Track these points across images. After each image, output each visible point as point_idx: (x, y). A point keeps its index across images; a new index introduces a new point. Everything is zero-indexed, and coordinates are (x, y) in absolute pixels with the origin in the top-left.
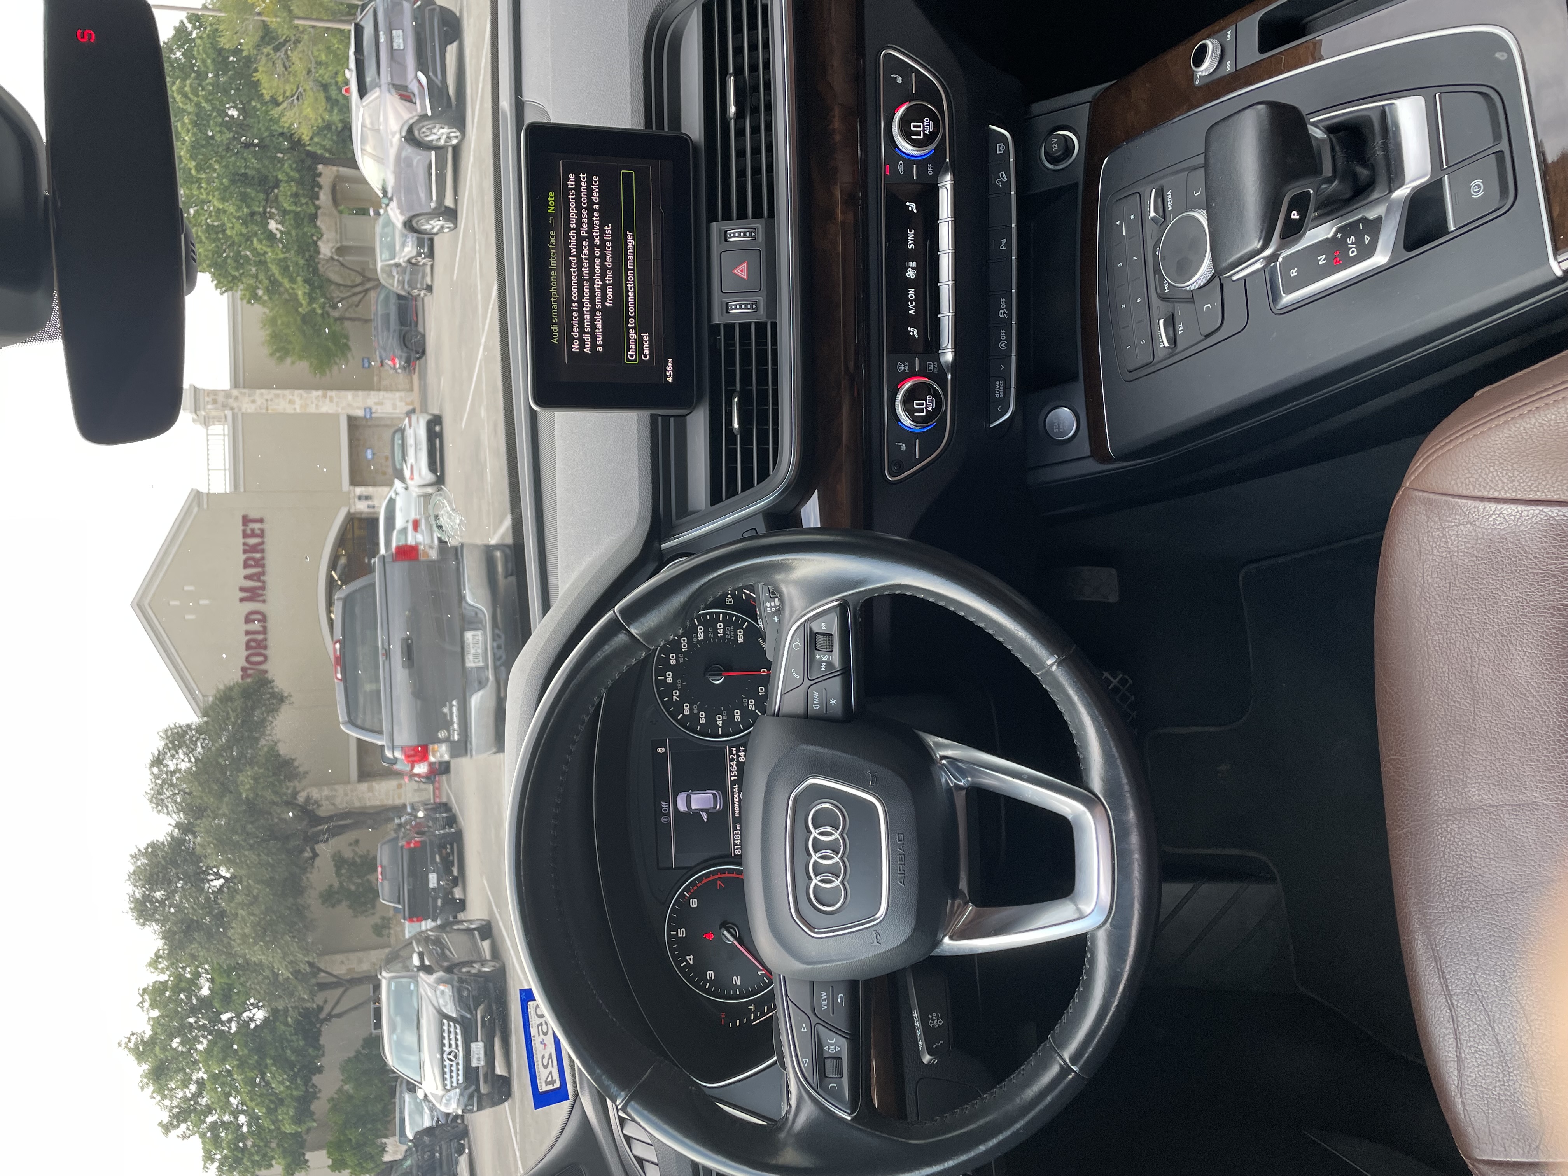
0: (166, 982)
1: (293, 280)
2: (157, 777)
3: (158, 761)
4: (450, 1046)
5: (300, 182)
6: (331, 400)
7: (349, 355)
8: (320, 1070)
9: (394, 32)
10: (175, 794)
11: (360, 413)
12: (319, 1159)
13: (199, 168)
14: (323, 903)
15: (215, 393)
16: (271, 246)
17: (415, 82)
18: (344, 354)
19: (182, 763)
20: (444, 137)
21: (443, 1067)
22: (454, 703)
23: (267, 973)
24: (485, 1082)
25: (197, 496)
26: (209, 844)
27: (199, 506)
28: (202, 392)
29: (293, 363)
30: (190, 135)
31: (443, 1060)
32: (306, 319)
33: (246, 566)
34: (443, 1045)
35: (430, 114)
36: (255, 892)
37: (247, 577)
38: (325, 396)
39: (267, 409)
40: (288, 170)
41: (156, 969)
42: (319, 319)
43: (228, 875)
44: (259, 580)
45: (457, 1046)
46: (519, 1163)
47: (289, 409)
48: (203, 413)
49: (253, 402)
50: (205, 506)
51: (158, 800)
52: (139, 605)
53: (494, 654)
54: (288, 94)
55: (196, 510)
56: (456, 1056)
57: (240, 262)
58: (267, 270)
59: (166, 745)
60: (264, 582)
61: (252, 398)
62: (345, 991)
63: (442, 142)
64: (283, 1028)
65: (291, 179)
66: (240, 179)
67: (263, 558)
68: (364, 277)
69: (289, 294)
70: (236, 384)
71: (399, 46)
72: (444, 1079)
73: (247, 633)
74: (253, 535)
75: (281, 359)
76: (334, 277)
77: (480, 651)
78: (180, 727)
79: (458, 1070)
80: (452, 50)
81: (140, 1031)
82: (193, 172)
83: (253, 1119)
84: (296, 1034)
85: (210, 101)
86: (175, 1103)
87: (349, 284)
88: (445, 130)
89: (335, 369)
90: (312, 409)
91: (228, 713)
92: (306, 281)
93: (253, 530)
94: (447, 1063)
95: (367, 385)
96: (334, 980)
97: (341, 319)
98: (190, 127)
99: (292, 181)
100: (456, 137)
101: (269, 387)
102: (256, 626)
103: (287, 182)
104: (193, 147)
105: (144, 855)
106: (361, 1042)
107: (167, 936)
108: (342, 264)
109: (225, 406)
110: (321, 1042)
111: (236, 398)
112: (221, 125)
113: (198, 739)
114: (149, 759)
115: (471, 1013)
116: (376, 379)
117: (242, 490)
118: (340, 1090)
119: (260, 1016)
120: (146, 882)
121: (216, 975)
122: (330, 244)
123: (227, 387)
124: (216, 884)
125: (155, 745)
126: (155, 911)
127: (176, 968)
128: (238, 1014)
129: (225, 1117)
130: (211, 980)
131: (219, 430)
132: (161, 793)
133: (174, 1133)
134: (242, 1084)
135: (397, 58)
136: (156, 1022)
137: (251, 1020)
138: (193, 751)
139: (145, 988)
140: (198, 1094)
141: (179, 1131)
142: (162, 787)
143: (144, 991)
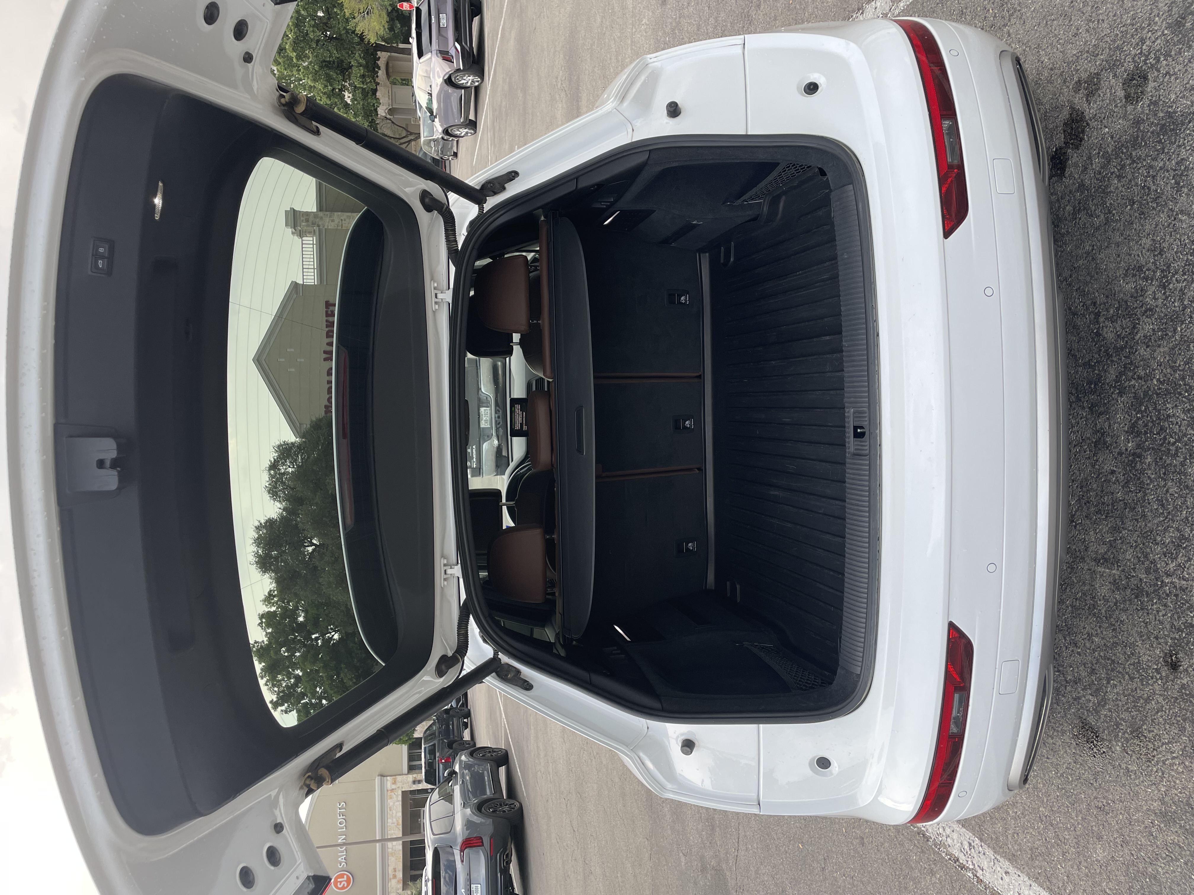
0: (275, 612)
2: (272, 477)
3: (274, 466)
5: (366, 67)
9: (441, 15)
10: (284, 489)
13: (299, 58)
15: (307, 214)
16: (347, 113)
17: (453, 48)
19: (288, 468)
20: (470, 82)
22: (474, 447)
23: (343, 608)
25: (295, 286)
26: (308, 522)
27: (297, 294)
28: (298, 213)
30: (292, 33)
33: (328, 336)
35: (462, 68)
37: (328, 344)
39: (342, 227)
40: (358, 58)
41: (270, 603)
43: (317, 544)
46: (503, 713)
48: (299, 228)
49: (333, 221)
50: (301, 294)
51: (273, 492)
52: (258, 360)
53: (496, 421)
54: (361, 11)
55: (295, 296)
59: (279, 455)
61: (332, 218)
63: (469, 84)
64: (352, 645)
66: (326, 65)
68: (407, 131)
70: (320, 207)
71: (444, 25)
73: (328, 382)
74: (332, 315)
76: (387, 132)
77: (488, 419)
78: (288, 444)
80: (476, 20)
81: (260, 641)
82: (295, 60)
85: (306, 9)
88: (471, 78)
91: (319, 437)
93: (332, 312)
98: (292, 28)
99: (361, 66)
100: (478, 81)
101: (343, 211)
103: (357, 67)
104: (294, 42)
105: (264, 527)
107: (279, 581)
108: (393, 122)
109: (313, 224)
111: (321, 218)
112: (314, 26)
113: (299, 453)
114: (267, 464)
117: (325, 283)
119: (336, 637)
120: (266, 545)
121: (309, 609)
122: (385, 107)
123: (315, 210)
124: (310, 549)
125: (271, 455)
126: (271, 564)
127: (284, 603)
128: (323, 635)
129: (313, 701)
130: (306, 611)
131: (310, 241)
132: (276, 488)
133: (280, 708)
134: (325, 679)
135: (443, 33)
136: (270, 636)
137: (331, 639)
138: (296, 461)
139: (263, 615)
140: (296, 685)
141: (283, 708)
142: (276, 483)
143: (262, 617)
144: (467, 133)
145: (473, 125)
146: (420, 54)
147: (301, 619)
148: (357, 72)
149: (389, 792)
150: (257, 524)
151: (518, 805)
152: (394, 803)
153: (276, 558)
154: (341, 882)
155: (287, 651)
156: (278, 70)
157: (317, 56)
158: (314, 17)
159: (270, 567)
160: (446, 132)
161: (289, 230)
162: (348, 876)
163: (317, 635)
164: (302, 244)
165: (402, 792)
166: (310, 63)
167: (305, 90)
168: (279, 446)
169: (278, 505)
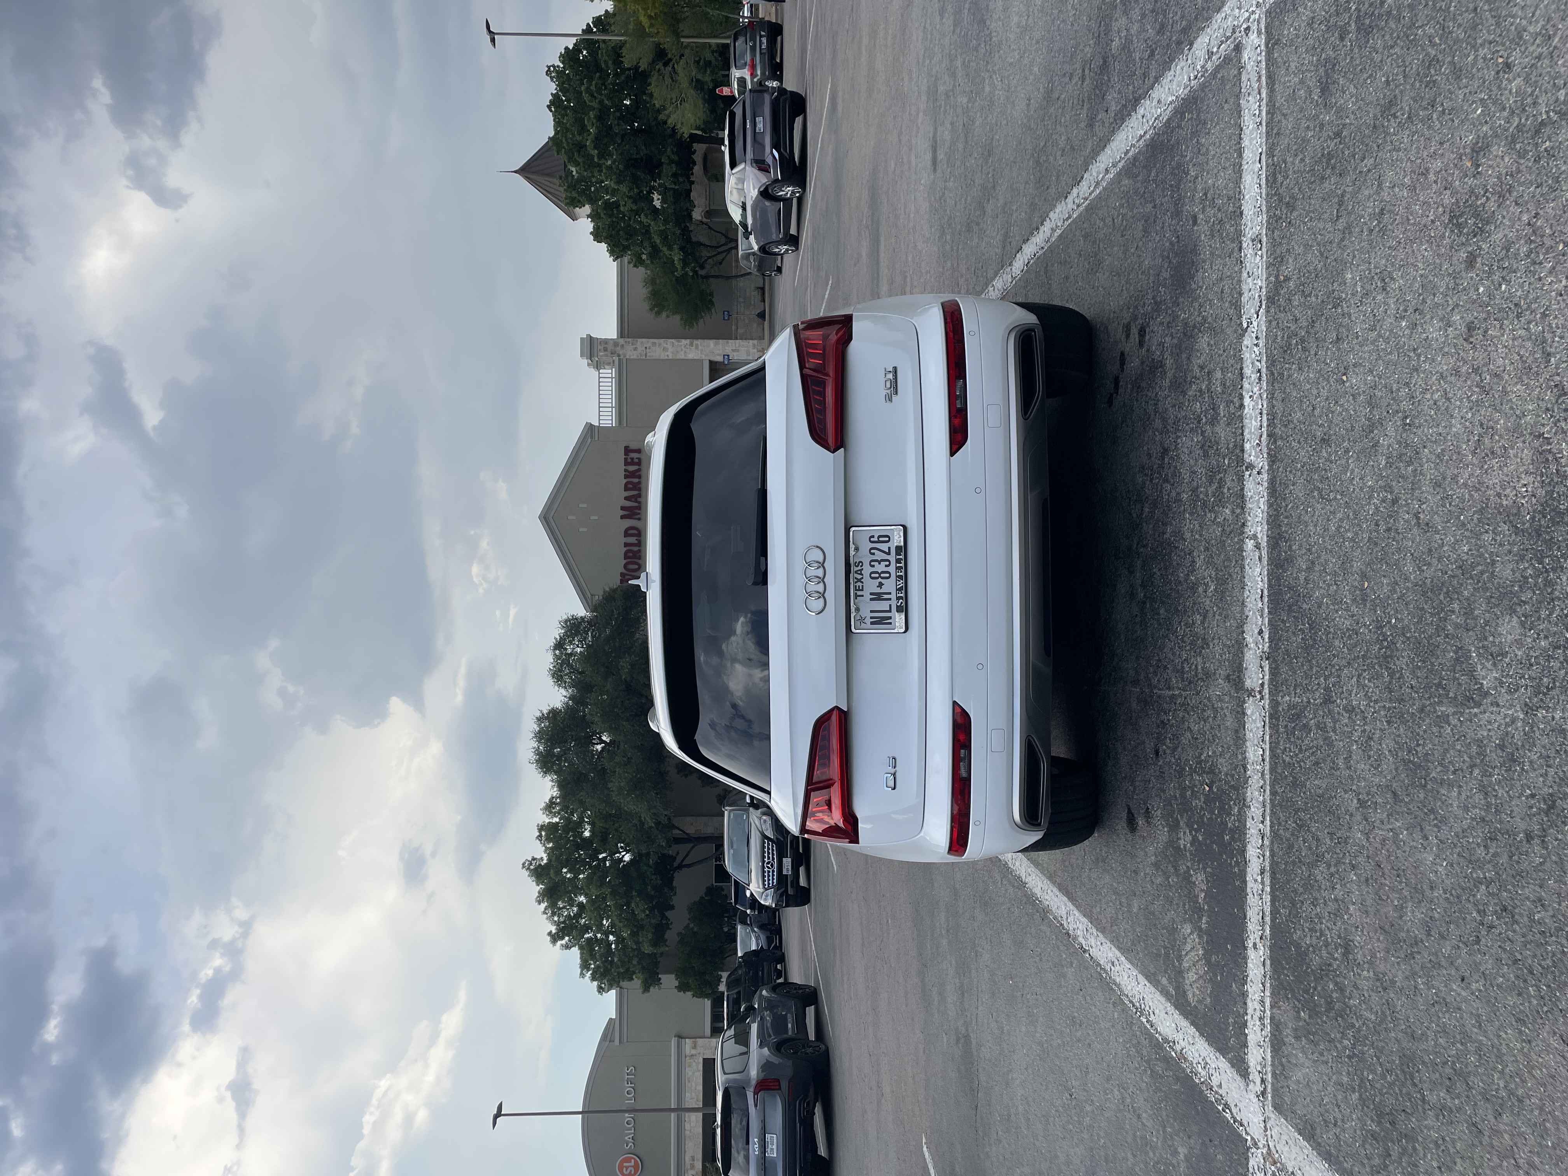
0: (557, 823)
1: (670, 248)
2: (557, 657)
3: (559, 645)
4: (769, 858)
5: (680, 163)
6: (697, 348)
7: (713, 311)
8: (672, 907)
9: (757, 119)
10: (571, 672)
11: (719, 359)
12: (669, 980)
13: (601, 156)
14: (678, 773)
15: (606, 341)
16: (654, 220)
17: (770, 157)
18: (709, 309)
19: (576, 648)
20: (790, 193)
21: (764, 872)
23: (635, 821)
24: (792, 887)
25: (590, 429)
26: (597, 714)
27: (592, 438)
28: (596, 341)
29: (668, 316)
31: (763, 867)
32: (681, 281)
33: (626, 489)
34: (764, 857)
35: (780, 179)
36: (629, 755)
37: (626, 498)
38: (692, 344)
39: (646, 356)
40: (670, 154)
41: (551, 812)
42: (690, 280)
43: (608, 740)
44: (636, 501)
45: (773, 859)
46: (813, 944)
47: (663, 356)
48: (596, 359)
49: (635, 349)
50: (596, 437)
51: (558, 676)
52: (545, 518)
54: (674, 101)
55: (589, 440)
56: (772, 865)
57: (630, 234)
58: (650, 239)
59: (566, 632)
60: (640, 503)
61: (635, 346)
62: (693, 847)
63: (789, 196)
64: (645, 868)
65: (672, 162)
66: (632, 163)
67: (639, 483)
68: (726, 237)
69: (667, 258)
70: (622, 333)
71: (760, 130)
72: (764, 881)
73: (626, 545)
74: (632, 463)
75: (658, 313)
76: (704, 240)
78: (577, 619)
79: (773, 875)
80: (798, 120)
81: (539, 857)
82: (596, 159)
83: (620, 940)
84: (654, 874)
86: (562, 919)
87: (715, 245)
88: (791, 188)
89: (701, 321)
90: (681, 356)
91: (612, 611)
92: (682, 249)
93: (632, 459)
94: (766, 869)
95: (727, 335)
96: (686, 836)
97: (706, 277)
100: (799, 193)
101: (648, 336)
102: (633, 540)
103: (669, 164)
104: (596, 138)
105: (546, 718)
106: (704, 891)
107: (562, 786)
108: (710, 228)
109: (613, 353)
110: (674, 884)
111: (622, 346)
112: (619, 118)
113: (589, 630)
114: (552, 642)
115: (784, 837)
116: (733, 327)
117: (626, 425)
118: (687, 927)
119: (627, 858)
120: (548, 740)
121: (596, 821)
122: (701, 209)
123: (615, 337)
124: (599, 747)
125: (557, 632)
126: (554, 764)
127: (566, 813)
128: (612, 854)
129: (599, 935)
130: (592, 824)
131: (609, 373)
132: (561, 671)
133: (559, 943)
134: (613, 909)
135: (758, 138)
136: (551, 852)
137: (621, 860)
138: (585, 639)
139: (542, 826)
140: (578, 916)
141: (563, 942)
142: (561, 666)
143: (541, 828)
144: (787, 250)
145: (794, 241)
146: (733, 165)
147: (587, 834)
148: (669, 170)
149: (688, 1058)
150: (539, 714)
151: (823, 1047)
152: (694, 1073)
153: (559, 757)
154: (627, 1168)
155: (569, 871)
156: (577, 172)
157: (621, 154)
158: (619, 106)
159: (552, 767)
160: (762, 249)
161: (585, 361)
162: (635, 1161)
163: (604, 855)
164: (600, 378)
165: (704, 1059)
166: (614, 162)
167: (607, 194)
168: (566, 621)
169: (563, 692)
